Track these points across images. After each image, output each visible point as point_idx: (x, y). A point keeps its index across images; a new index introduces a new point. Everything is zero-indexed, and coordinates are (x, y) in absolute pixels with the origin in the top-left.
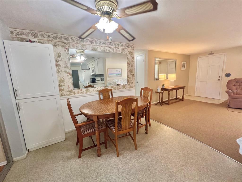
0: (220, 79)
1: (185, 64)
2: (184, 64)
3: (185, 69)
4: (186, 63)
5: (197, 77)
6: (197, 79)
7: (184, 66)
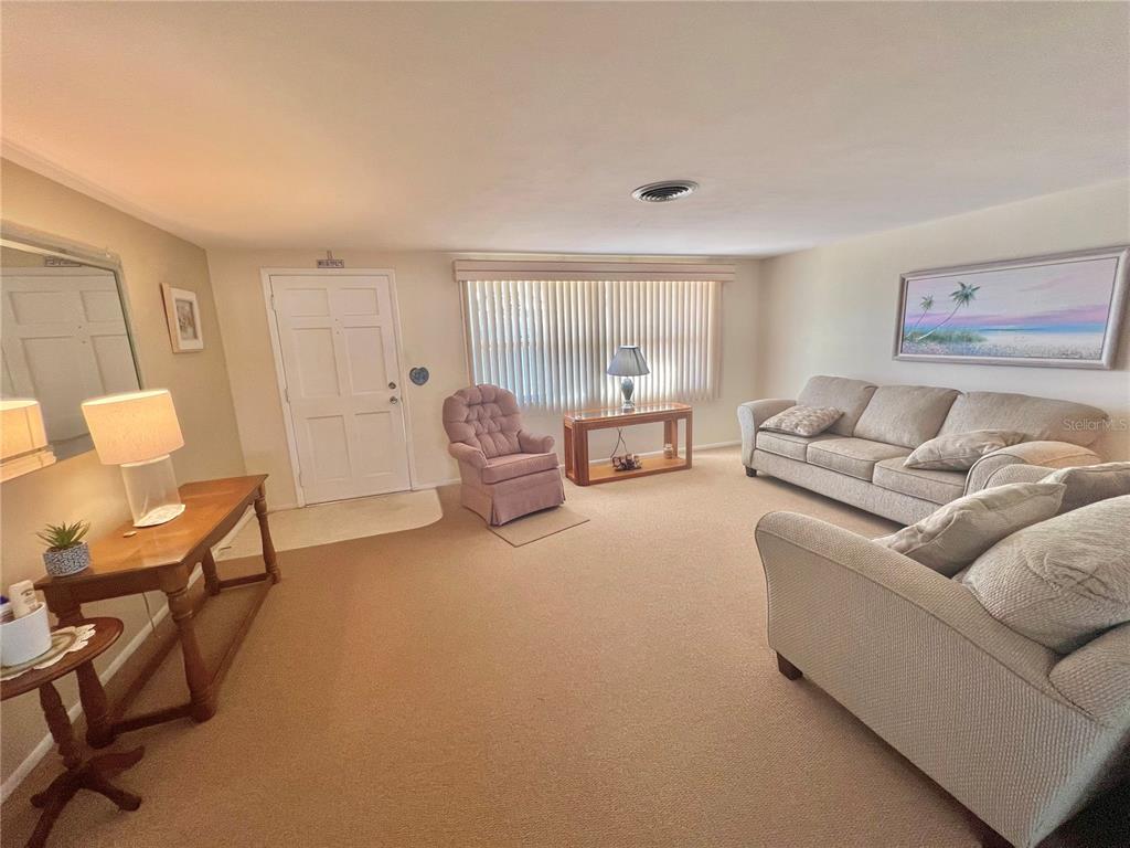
0: (395, 393)
1: (191, 304)
2: (187, 308)
3: (198, 344)
4: (191, 296)
5: (286, 391)
6: (285, 406)
7: (188, 322)
